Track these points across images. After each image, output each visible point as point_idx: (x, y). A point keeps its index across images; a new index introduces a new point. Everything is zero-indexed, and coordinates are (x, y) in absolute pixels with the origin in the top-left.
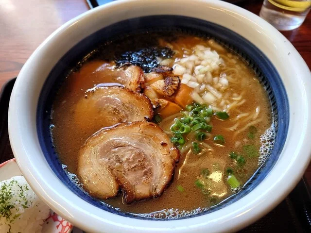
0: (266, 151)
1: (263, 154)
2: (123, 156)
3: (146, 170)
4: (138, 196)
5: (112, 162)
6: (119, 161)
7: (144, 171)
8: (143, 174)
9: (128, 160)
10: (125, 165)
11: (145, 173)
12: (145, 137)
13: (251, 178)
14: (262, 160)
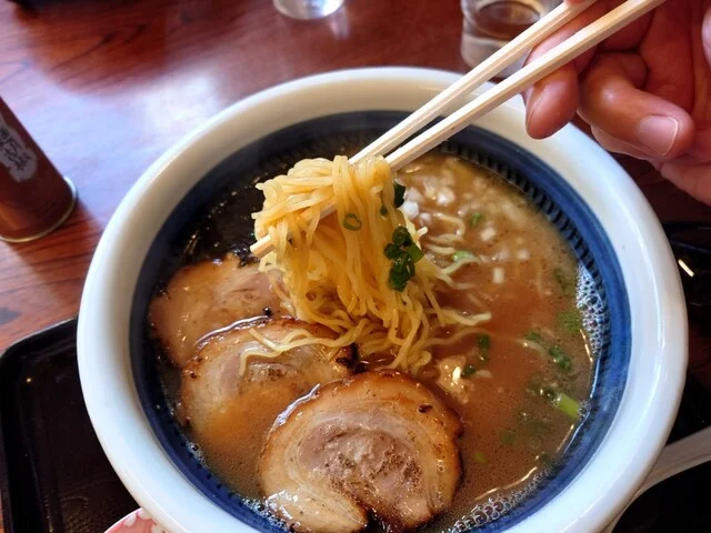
0: (595, 324)
1: (592, 332)
2: (352, 453)
3: (405, 466)
4: (410, 523)
5: (336, 471)
6: (349, 464)
7: (402, 471)
8: (403, 476)
9: (365, 457)
10: (363, 471)
11: (407, 474)
12: (383, 404)
13: (594, 386)
14: (597, 343)
